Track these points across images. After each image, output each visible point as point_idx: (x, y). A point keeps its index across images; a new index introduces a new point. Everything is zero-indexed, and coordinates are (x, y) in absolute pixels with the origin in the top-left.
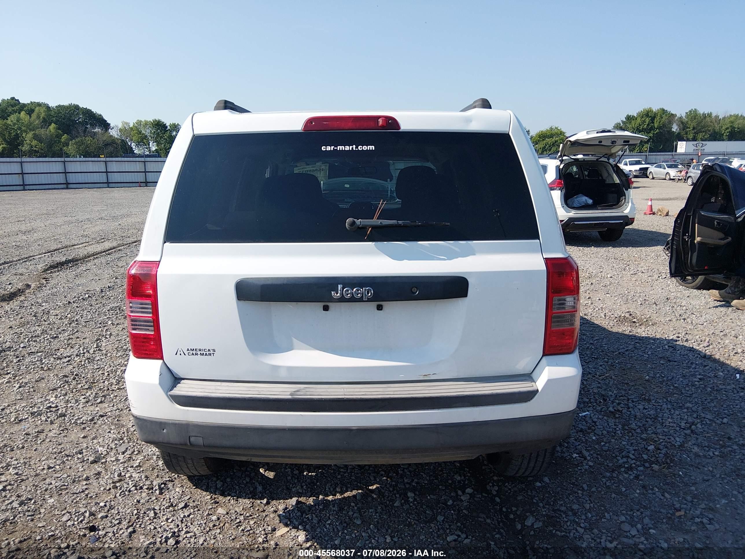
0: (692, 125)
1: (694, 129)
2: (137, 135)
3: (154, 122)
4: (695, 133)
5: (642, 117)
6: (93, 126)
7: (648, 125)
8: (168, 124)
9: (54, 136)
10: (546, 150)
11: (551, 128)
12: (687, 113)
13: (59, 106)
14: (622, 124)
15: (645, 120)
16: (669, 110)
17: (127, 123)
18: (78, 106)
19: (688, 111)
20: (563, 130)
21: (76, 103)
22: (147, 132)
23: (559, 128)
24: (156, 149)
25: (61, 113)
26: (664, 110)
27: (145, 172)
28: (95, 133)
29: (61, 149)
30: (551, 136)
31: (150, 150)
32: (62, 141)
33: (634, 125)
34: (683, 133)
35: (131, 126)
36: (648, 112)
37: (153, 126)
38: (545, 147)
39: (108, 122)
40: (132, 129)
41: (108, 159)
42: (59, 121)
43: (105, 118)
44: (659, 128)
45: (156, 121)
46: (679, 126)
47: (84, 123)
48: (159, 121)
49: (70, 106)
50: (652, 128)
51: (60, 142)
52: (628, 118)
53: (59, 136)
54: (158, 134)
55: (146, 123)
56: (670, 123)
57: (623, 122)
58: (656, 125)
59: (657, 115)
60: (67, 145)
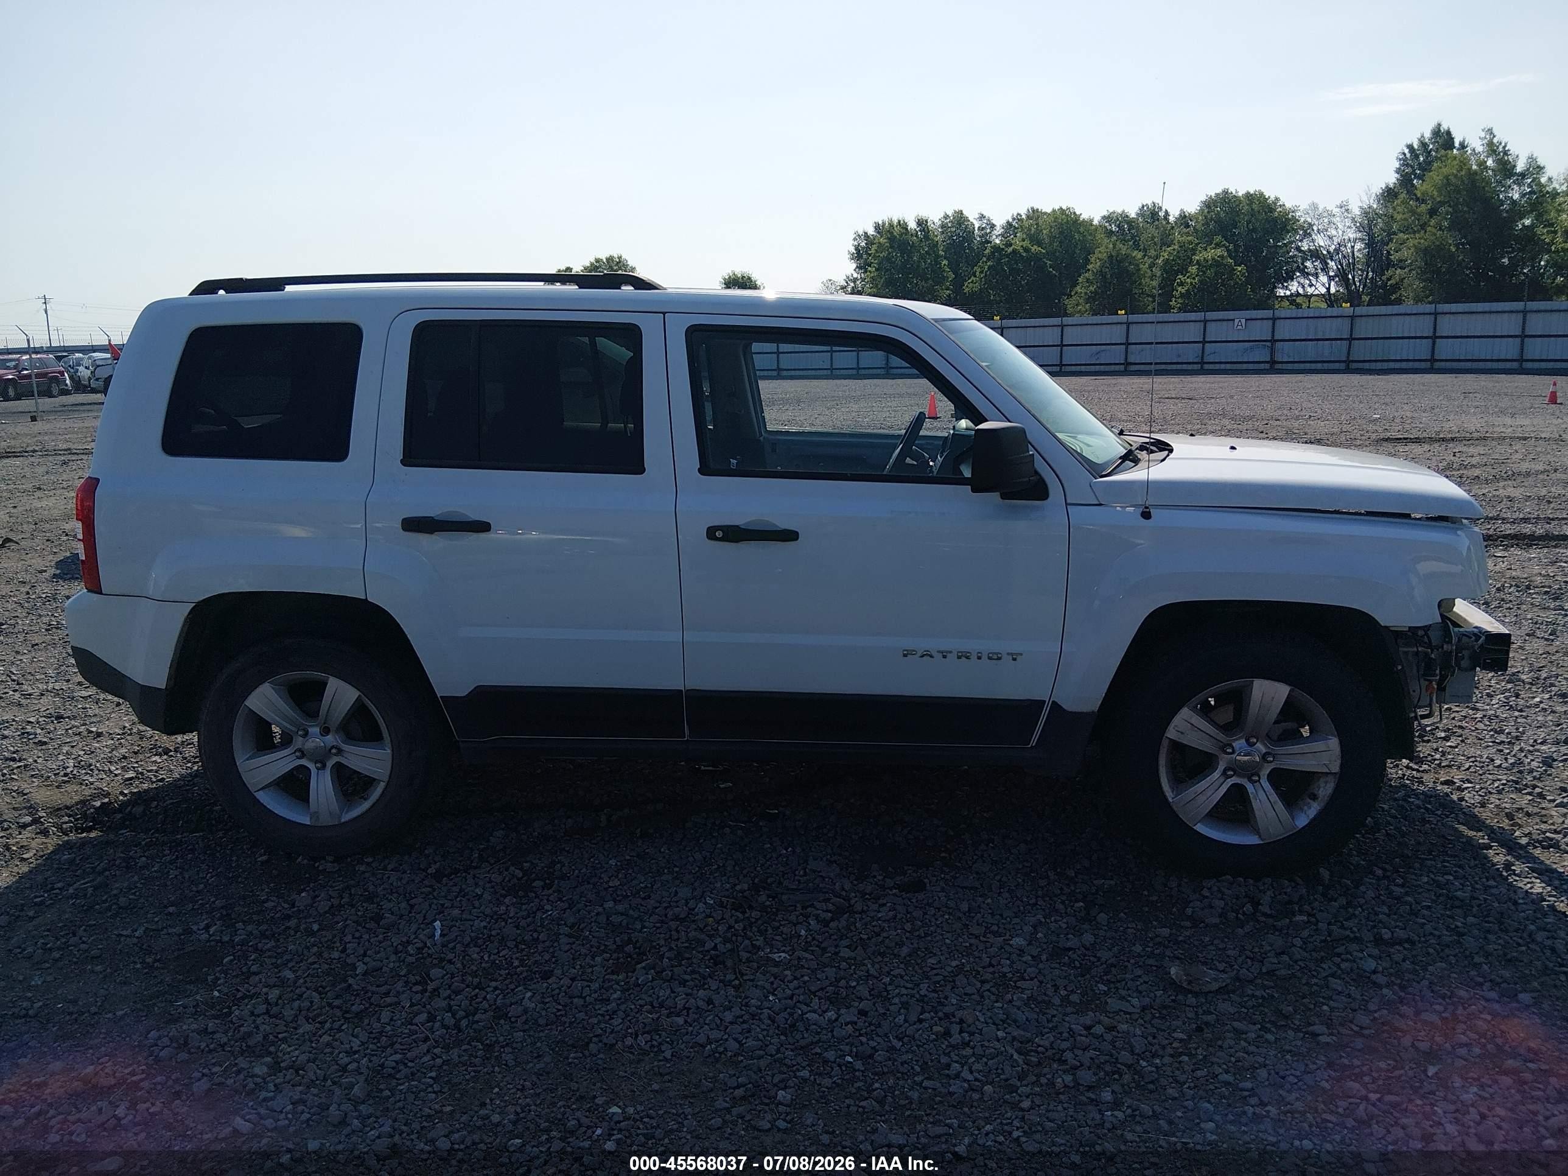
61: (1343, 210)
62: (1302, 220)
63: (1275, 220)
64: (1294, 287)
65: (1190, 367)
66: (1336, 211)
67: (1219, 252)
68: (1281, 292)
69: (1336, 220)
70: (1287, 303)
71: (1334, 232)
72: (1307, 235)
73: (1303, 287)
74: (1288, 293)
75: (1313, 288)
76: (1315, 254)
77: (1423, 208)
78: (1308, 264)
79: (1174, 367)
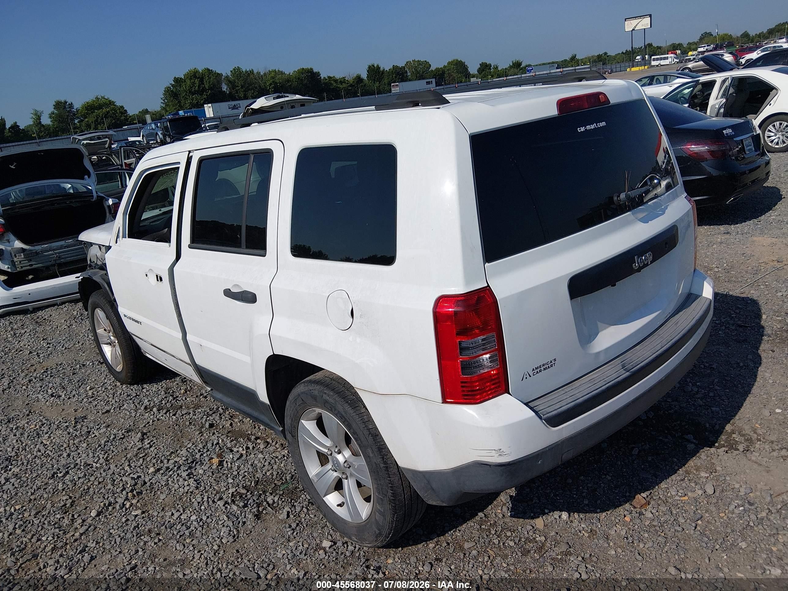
0: (239, 83)
1: (242, 87)
4: (244, 91)
5: (191, 79)
7: (199, 87)
10: (99, 124)
11: (97, 98)
12: (231, 71)
14: (172, 88)
15: (194, 81)
16: (214, 70)
19: (232, 70)
20: (112, 99)
23: (106, 97)
26: (208, 70)
30: (100, 107)
33: (186, 87)
34: (234, 92)
36: (195, 73)
38: (96, 120)
44: (210, 89)
46: (228, 85)
50: (204, 90)
52: (177, 81)
56: (219, 82)
57: (172, 85)
58: (207, 87)
59: (205, 76)
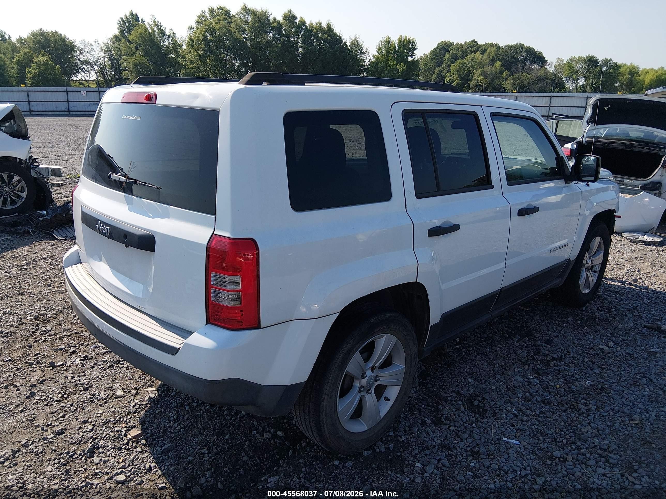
2: (568, 70)
3: (587, 58)
6: (532, 63)
8: (600, 60)
9: (497, 72)
13: (508, 46)
17: (561, 60)
18: (523, 45)
21: (522, 43)
22: (578, 67)
24: (583, 84)
25: (507, 51)
27: (550, 106)
28: (532, 69)
29: (501, 84)
31: (577, 85)
32: (503, 76)
35: (565, 62)
37: (585, 62)
39: (546, 59)
40: (565, 64)
41: (519, 94)
42: (504, 59)
43: (544, 55)
45: (589, 56)
47: (525, 60)
48: (592, 57)
49: (517, 45)
51: (501, 77)
53: (501, 73)
54: (588, 70)
55: (579, 59)
60: (506, 79)
61: (96, 43)
62: (78, 46)
63: (67, 45)
64: (80, 76)
65: (63, 113)
66: (94, 43)
67: (45, 58)
68: (75, 79)
69: (94, 48)
70: (77, 84)
71: (94, 53)
72: (81, 53)
73: (84, 77)
74: (78, 79)
75: (89, 78)
76: (87, 62)
77: (132, 46)
78: (84, 66)
79: (55, 113)
